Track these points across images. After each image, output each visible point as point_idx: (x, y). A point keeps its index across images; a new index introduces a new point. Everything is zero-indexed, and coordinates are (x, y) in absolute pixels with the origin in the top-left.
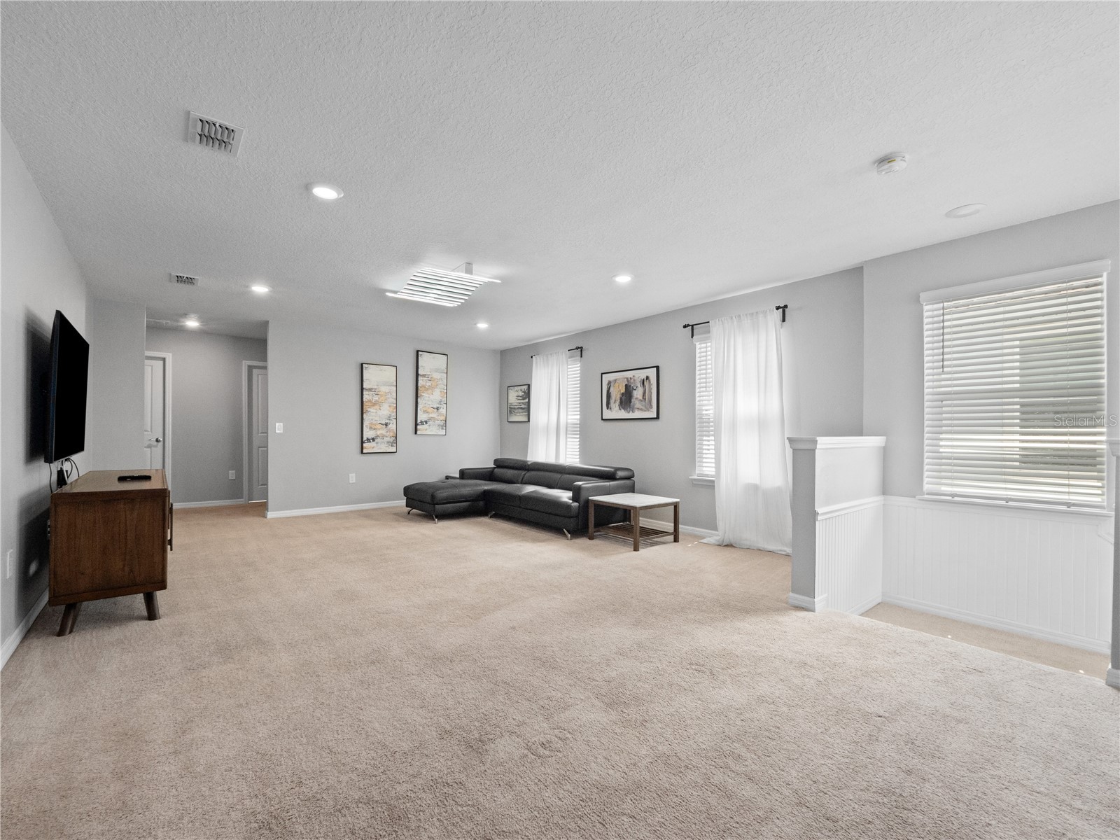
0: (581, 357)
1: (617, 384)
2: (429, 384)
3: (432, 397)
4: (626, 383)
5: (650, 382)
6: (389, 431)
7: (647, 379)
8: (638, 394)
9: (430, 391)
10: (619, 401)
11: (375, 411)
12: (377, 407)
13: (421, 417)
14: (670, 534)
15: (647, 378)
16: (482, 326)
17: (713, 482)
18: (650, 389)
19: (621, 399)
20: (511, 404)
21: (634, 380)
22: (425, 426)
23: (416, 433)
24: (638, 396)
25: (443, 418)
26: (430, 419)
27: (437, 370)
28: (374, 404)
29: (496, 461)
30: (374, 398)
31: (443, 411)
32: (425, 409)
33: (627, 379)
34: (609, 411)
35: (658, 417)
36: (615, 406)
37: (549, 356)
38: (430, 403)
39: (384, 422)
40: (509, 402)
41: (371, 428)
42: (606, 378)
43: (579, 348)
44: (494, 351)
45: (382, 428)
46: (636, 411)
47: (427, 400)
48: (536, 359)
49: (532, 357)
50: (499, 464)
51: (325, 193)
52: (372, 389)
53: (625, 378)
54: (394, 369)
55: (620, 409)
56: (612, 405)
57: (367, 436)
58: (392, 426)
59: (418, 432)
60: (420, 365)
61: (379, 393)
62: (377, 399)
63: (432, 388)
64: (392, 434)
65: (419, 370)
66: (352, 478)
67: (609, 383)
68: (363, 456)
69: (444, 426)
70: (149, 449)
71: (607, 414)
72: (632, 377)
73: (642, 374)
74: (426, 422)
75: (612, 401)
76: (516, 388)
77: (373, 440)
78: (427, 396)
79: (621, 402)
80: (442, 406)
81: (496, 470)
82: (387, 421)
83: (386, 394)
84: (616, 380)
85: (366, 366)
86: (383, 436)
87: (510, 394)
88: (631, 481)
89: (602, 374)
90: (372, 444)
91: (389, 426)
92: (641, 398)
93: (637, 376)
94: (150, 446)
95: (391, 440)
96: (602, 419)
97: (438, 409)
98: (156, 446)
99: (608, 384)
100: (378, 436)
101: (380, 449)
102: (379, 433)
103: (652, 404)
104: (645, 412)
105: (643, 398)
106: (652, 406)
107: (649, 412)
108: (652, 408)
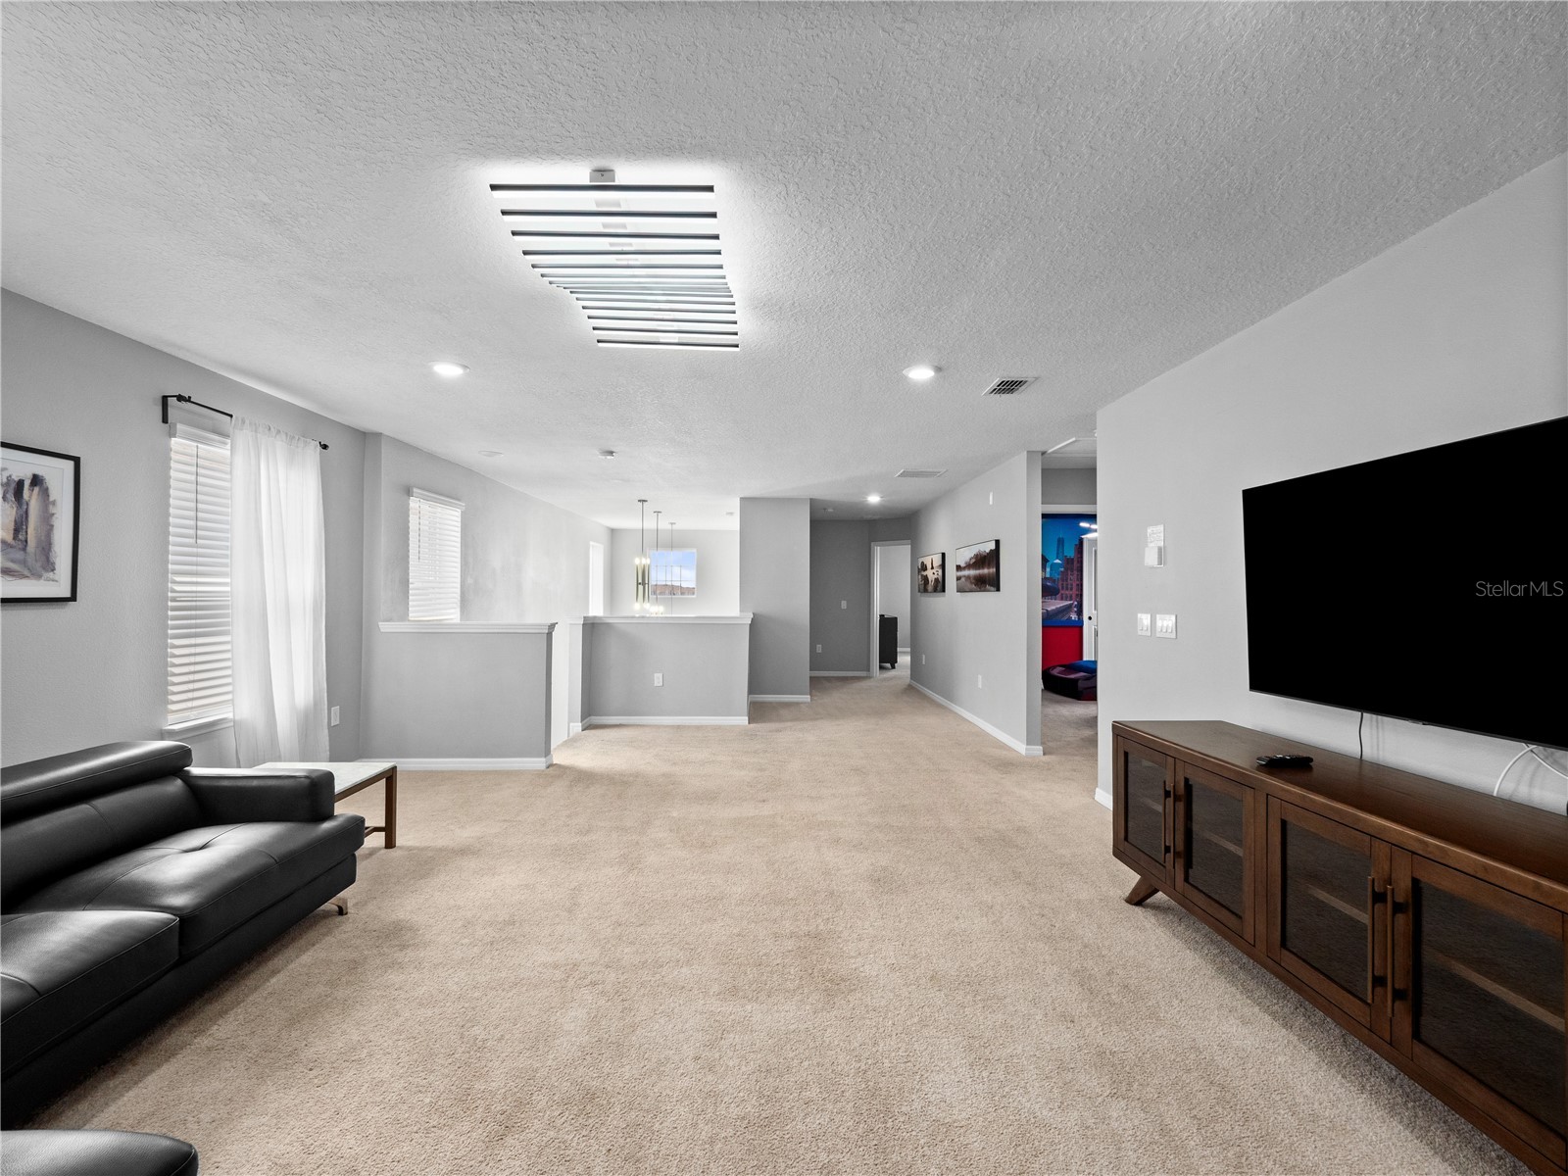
5: (45, 492)
7: (33, 483)
15: (36, 480)
18: (47, 516)
35: (73, 597)
73: (15, 465)
92: (7, 537)
103: (52, 559)
104: (24, 581)
105: (14, 539)
106: (53, 564)
107: (42, 581)
108: (53, 570)
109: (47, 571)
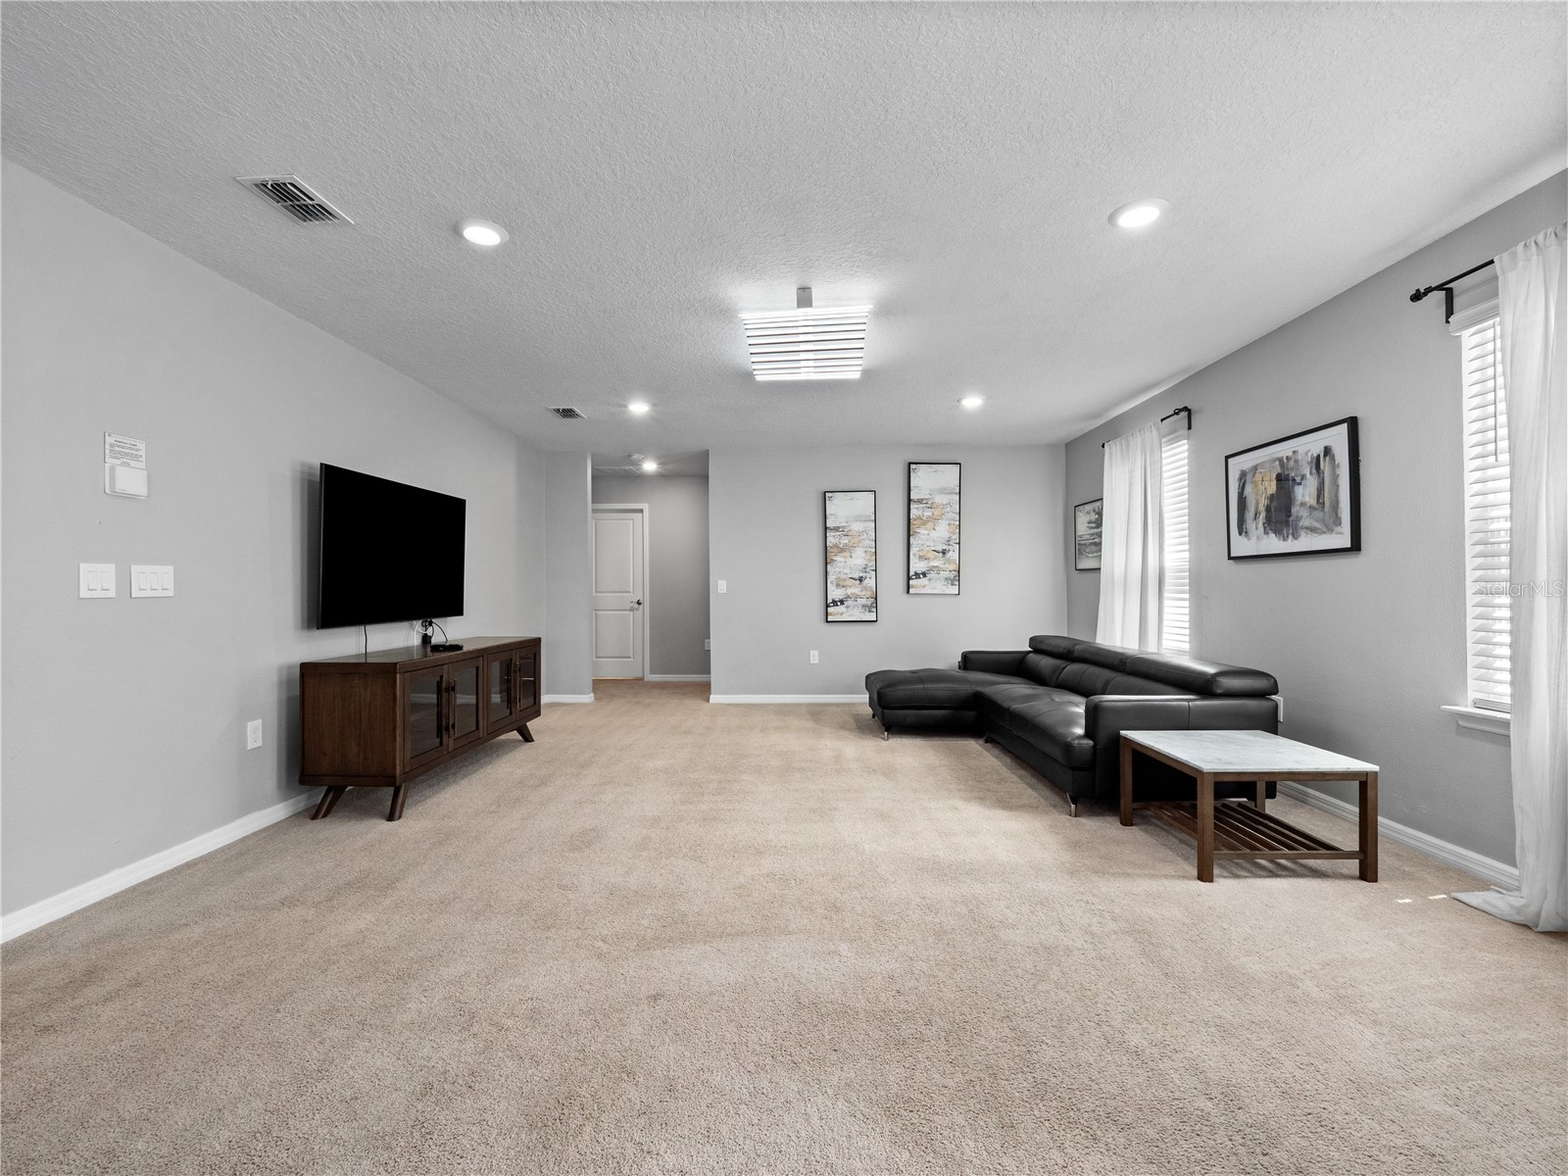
0: (1190, 428)
1: (1258, 477)
2: (928, 513)
3: (934, 534)
4: (1279, 471)
5: (1333, 459)
6: (865, 588)
7: (1325, 455)
8: (1305, 494)
9: (930, 525)
10: (1263, 515)
11: (843, 560)
12: (847, 554)
13: (917, 566)
14: (1349, 855)
15: (1327, 451)
16: (972, 402)
17: (1506, 724)
18: (1335, 478)
19: (1268, 509)
20: (1080, 536)
21: (1296, 461)
22: (923, 581)
23: (908, 592)
24: (1307, 499)
25: (955, 567)
26: (932, 569)
27: (943, 491)
28: (842, 550)
29: (1033, 641)
30: (842, 541)
31: (953, 555)
32: (921, 554)
33: (1280, 460)
34: (1243, 539)
35: (1356, 546)
36: (1256, 527)
37: (1130, 438)
38: (930, 543)
39: (857, 576)
40: (1078, 533)
41: (838, 585)
42: (1237, 465)
43: (1181, 410)
44: (1052, 447)
45: (854, 585)
46: (1303, 533)
47: (929, 538)
48: (1110, 449)
49: (1103, 446)
50: (1038, 645)
51: (482, 235)
52: (839, 527)
53: (1274, 461)
54: (872, 495)
55: (1266, 533)
56: (1250, 524)
57: (833, 597)
58: (870, 582)
59: (911, 591)
60: (912, 485)
61: (849, 533)
62: (846, 541)
63: (933, 519)
64: (869, 594)
65: (912, 493)
66: (814, 657)
67: (1243, 475)
68: (827, 624)
69: (957, 578)
70: (631, 613)
71: (1242, 546)
72: (1290, 454)
73: (1313, 445)
74: (924, 575)
75: (1250, 515)
76: (1086, 506)
77: (842, 602)
78: (926, 532)
79: (1269, 521)
80: (951, 548)
81: (1031, 654)
82: (861, 575)
83: (860, 533)
84: (1255, 468)
85: (830, 494)
86: (856, 597)
87: (1079, 520)
88: (1270, 703)
89: (1227, 458)
90: (841, 608)
91: (866, 582)
92: (1313, 502)
93: (1301, 450)
94: (632, 609)
95: (869, 602)
96: (1230, 558)
97: (944, 552)
98: (637, 609)
99: (1240, 479)
100: (849, 597)
101: (853, 615)
102: (850, 591)
103: (1339, 515)
104: (1324, 536)
105: (1318, 502)
106: (1340, 518)
107: (1334, 535)
108: (1340, 524)
109: (1337, 526)
